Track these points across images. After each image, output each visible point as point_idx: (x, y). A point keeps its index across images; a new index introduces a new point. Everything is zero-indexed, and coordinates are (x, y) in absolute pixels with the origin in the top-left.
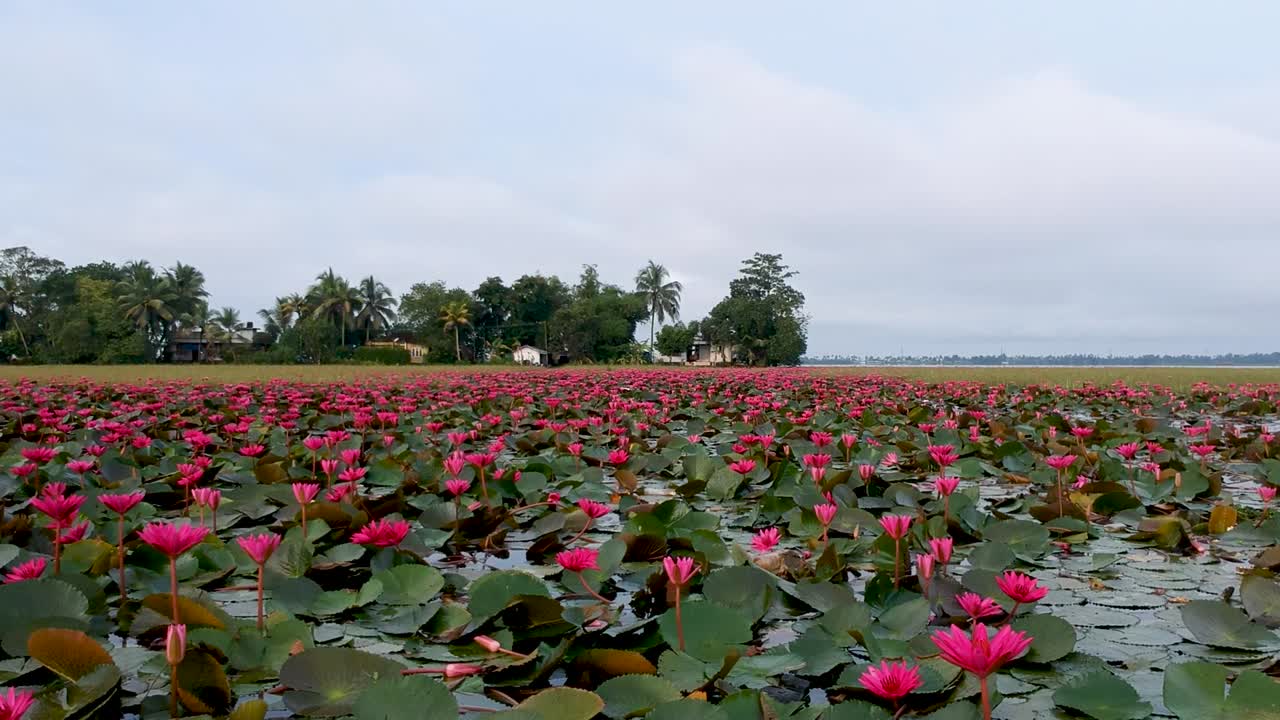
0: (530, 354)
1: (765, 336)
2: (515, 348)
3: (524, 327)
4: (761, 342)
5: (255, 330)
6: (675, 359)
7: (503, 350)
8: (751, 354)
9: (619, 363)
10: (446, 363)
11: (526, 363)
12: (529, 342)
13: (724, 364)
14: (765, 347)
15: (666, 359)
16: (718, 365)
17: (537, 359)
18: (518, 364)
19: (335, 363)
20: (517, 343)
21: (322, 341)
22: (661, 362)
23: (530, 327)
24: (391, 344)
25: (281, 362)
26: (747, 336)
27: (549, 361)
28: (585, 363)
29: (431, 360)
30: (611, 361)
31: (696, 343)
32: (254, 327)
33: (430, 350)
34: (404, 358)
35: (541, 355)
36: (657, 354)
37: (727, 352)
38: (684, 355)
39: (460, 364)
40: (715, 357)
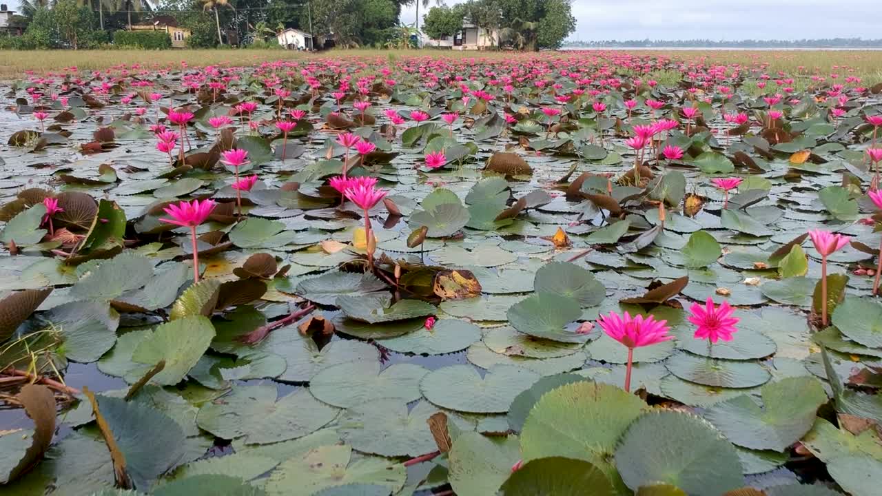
0: (295, 37)
1: (535, 19)
2: (279, 31)
3: (288, 9)
4: (531, 25)
5: (10, 13)
6: (443, 43)
7: (267, 33)
8: (521, 37)
9: (386, 47)
10: (207, 48)
11: (290, 47)
12: (294, 25)
13: (491, 49)
14: (535, 30)
15: (435, 43)
16: (487, 49)
17: (302, 43)
18: (282, 47)
19: (92, 48)
20: (281, 26)
21: (77, 24)
22: (428, 47)
23: (293, 9)
24: (152, 27)
25: (32, 47)
26: (517, 18)
27: (315, 45)
28: (352, 47)
29: (194, 44)
30: (378, 45)
31: (464, 26)
32: (9, 9)
33: (192, 33)
34: (166, 43)
35: (306, 39)
36: (424, 39)
37: (495, 35)
38: (451, 39)
39: (221, 48)
40: (483, 40)
